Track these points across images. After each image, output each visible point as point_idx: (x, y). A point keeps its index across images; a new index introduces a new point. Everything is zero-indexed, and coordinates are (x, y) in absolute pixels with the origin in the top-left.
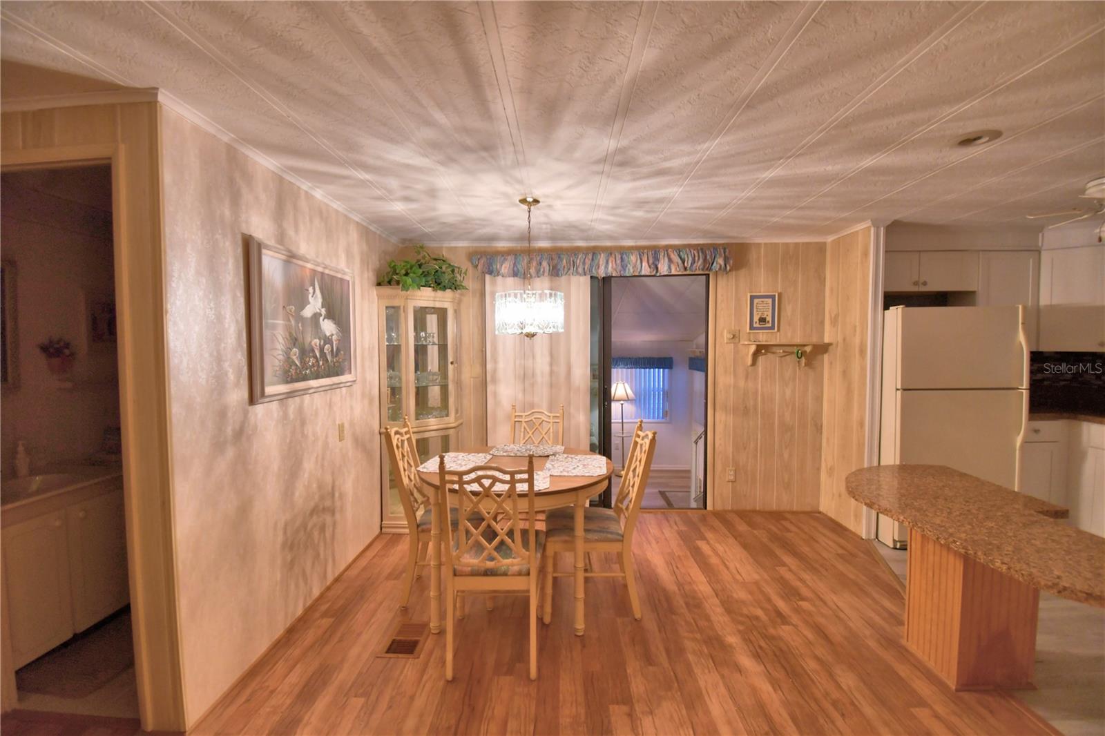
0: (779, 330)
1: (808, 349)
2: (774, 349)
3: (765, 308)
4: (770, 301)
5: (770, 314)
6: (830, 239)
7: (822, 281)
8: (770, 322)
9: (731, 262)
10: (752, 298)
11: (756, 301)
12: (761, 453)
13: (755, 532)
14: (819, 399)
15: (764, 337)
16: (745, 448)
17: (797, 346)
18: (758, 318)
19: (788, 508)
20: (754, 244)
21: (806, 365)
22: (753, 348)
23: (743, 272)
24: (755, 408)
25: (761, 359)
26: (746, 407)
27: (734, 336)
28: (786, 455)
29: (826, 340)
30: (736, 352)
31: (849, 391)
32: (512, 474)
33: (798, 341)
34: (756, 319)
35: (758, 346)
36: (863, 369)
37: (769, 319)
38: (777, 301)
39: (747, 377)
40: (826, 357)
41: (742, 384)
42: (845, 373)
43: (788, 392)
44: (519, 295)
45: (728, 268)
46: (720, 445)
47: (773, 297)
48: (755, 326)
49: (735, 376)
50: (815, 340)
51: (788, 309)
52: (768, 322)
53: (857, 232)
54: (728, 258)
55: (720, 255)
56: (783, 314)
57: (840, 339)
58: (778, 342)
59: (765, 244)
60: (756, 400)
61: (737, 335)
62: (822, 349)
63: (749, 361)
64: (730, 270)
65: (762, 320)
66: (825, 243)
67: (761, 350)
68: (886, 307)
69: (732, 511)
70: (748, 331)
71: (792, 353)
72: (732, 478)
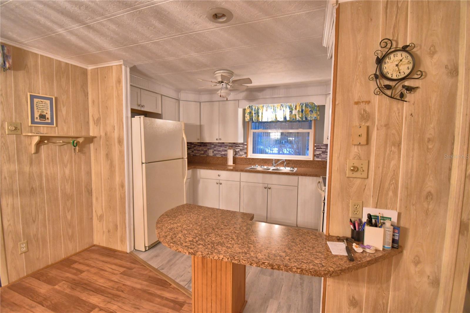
0: (57, 125)
1: (81, 140)
2: (54, 140)
3: (46, 109)
4: (48, 102)
5: (49, 112)
6: (90, 68)
7: (86, 95)
8: (50, 119)
9: (11, 61)
10: (32, 97)
11: (36, 100)
12: (49, 221)
13: (56, 287)
14: (89, 173)
15: (45, 130)
16: (34, 222)
17: (72, 137)
18: (39, 114)
19: (73, 252)
20: (31, 52)
21: (79, 151)
22: (36, 139)
23: (21, 74)
24: (41, 188)
25: (43, 148)
26: (32, 188)
27: (16, 129)
28: (69, 217)
29: (91, 134)
30: (19, 142)
31: (112, 166)
33: (72, 134)
34: (37, 115)
35: (41, 137)
36: (121, 152)
37: (48, 116)
38: (55, 103)
39: (31, 164)
40: (92, 145)
41: (27, 169)
42: (108, 156)
43: (67, 171)
45: (7, 65)
47: (51, 100)
48: (36, 120)
49: (19, 162)
50: (84, 134)
51: (63, 111)
52: (48, 118)
53: (112, 66)
54: (7, 56)
56: (59, 113)
57: (103, 134)
58: (57, 135)
59: (42, 56)
60: (41, 180)
61: (19, 127)
62: (90, 140)
63: (33, 149)
64: (9, 68)
65: (42, 117)
66: (86, 70)
67: (43, 140)
68: (133, 116)
69: (28, 276)
70: (30, 124)
71: (69, 143)
72: (24, 249)
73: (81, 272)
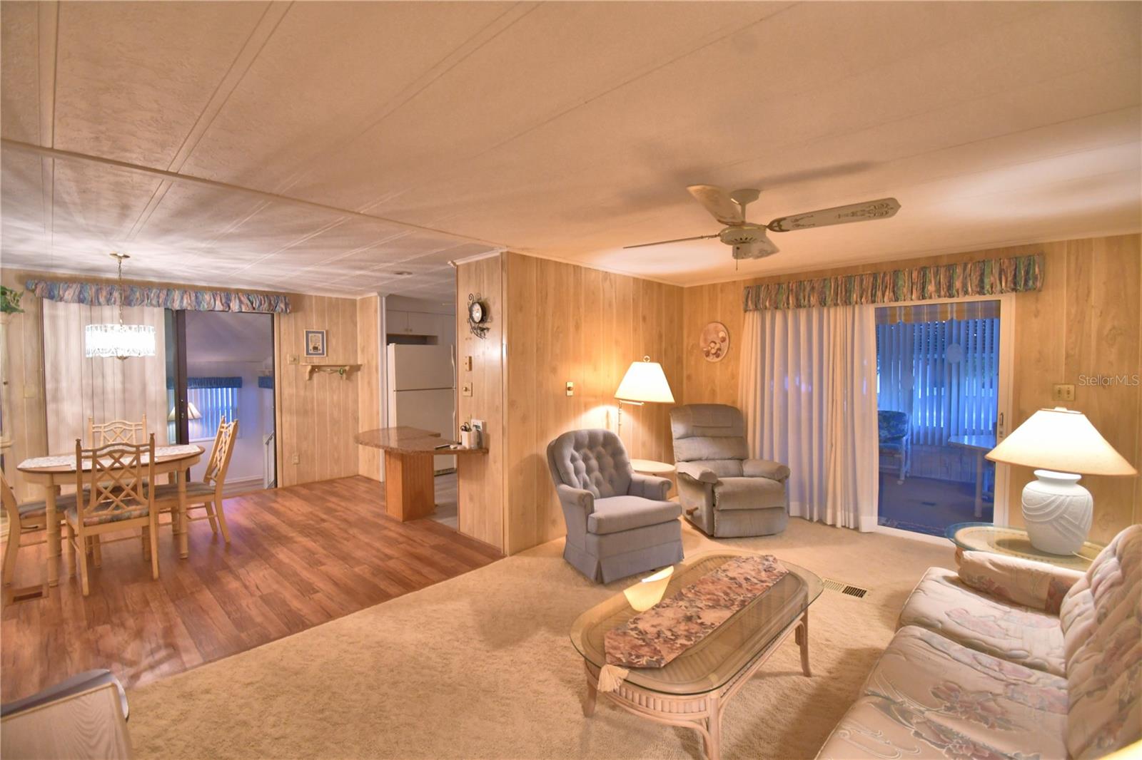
0: (327, 355)
1: (347, 368)
2: (324, 368)
3: (317, 340)
4: (320, 335)
5: (321, 344)
6: (358, 298)
7: (355, 324)
8: (321, 350)
9: (290, 307)
10: (308, 333)
11: (310, 335)
12: (318, 440)
13: (313, 492)
14: (356, 401)
15: (317, 360)
16: (306, 439)
17: (340, 366)
18: (313, 347)
19: (337, 477)
20: (307, 295)
21: (346, 379)
22: (309, 368)
23: (300, 315)
24: (313, 409)
25: (315, 376)
26: (306, 410)
27: (295, 359)
28: (335, 441)
29: (359, 363)
30: (297, 370)
31: (372, 394)
32: (137, 447)
33: (340, 363)
34: (311, 347)
35: (313, 366)
36: (377, 379)
37: (320, 347)
38: (326, 336)
39: (306, 388)
40: (359, 373)
41: (302, 393)
42: (369, 383)
43: (335, 398)
44: (99, 328)
45: (288, 311)
46: (287, 439)
47: (322, 333)
48: (310, 352)
49: (297, 387)
50: (352, 362)
51: (333, 341)
52: (319, 350)
53: (371, 297)
54: (288, 304)
55: (282, 302)
56: (329, 344)
57: (366, 362)
58: (327, 363)
59: (316, 296)
60: (312, 403)
61: (297, 358)
62: (357, 368)
63: (307, 377)
64: (290, 313)
65: (315, 348)
66: (355, 300)
67: (315, 369)
68: (388, 344)
69: (297, 485)
70: (305, 355)
71: (337, 371)
72: (297, 461)
73: (336, 487)
